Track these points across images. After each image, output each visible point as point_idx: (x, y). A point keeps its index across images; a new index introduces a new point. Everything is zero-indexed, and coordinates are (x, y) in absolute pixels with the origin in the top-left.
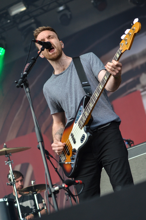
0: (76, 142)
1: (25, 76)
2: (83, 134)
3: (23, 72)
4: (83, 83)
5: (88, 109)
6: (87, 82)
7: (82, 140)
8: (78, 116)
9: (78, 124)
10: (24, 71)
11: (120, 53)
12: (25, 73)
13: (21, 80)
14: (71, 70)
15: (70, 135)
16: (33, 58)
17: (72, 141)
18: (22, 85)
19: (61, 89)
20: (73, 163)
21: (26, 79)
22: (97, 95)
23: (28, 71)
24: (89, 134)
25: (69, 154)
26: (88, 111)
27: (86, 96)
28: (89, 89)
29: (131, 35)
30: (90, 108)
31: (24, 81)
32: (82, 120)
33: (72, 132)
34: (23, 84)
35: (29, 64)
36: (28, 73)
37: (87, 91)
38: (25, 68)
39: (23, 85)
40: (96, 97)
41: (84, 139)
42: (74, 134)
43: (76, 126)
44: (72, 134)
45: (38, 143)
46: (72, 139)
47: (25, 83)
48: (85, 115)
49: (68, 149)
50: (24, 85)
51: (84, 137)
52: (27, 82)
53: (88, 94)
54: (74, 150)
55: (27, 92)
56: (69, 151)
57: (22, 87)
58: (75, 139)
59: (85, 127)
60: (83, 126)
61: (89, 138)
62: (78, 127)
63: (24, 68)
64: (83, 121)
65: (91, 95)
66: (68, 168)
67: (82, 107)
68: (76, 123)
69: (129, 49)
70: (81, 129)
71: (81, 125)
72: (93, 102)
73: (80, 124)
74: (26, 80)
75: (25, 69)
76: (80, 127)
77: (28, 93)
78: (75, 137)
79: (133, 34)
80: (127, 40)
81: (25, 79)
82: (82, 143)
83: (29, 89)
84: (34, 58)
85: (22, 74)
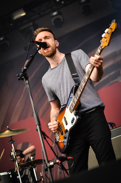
0: (67, 124)
1: (25, 70)
2: (73, 117)
3: (24, 67)
4: (73, 75)
5: (76, 96)
6: (76, 74)
7: (72, 122)
8: (69, 102)
9: (69, 109)
10: (25, 66)
11: (101, 49)
12: (25, 68)
13: (21, 73)
14: (63, 64)
15: (63, 118)
16: (31, 55)
17: (65, 123)
18: (22, 78)
19: (55, 80)
20: (65, 141)
21: (26, 73)
22: (84, 84)
23: (27, 66)
24: (78, 117)
25: (62, 134)
26: (77, 98)
27: (76, 85)
28: (78, 79)
29: (109, 33)
30: (78, 95)
31: (24, 74)
32: (72, 105)
33: (64, 116)
34: (23, 77)
35: (28, 60)
36: (28, 68)
37: (76, 81)
38: (25, 63)
39: (23, 78)
40: (83, 86)
41: (74, 121)
42: (66, 117)
43: (67, 110)
44: (65, 117)
45: (36, 126)
46: (64, 121)
47: (25, 76)
48: (74, 101)
49: (61, 130)
50: (25, 78)
51: (73, 119)
52: (27, 75)
53: (77, 83)
54: (66, 131)
56: (62, 131)
57: (23, 79)
58: (67, 122)
59: (75, 111)
60: (73, 110)
61: (78, 120)
62: (69, 111)
63: (24, 64)
64: (73, 107)
65: (79, 84)
66: (62, 145)
67: (72, 94)
68: (67, 108)
69: (108, 45)
70: (72, 113)
71: (71, 110)
72: (81, 90)
73: (70, 108)
74: (26, 74)
75: (25, 65)
76: (70, 111)
77: (28, 85)
78: (66, 119)
79: (111, 32)
80: (106, 38)
82: (72, 124)
83: (28, 81)
84: (33, 56)
85: (22, 69)
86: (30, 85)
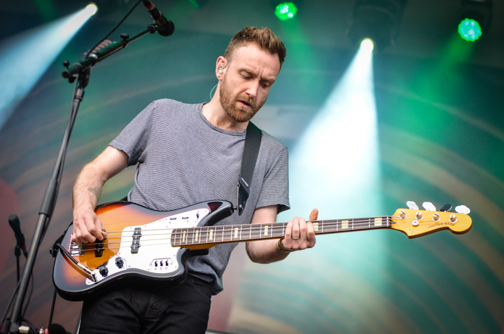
1: (93, 62)
3: (91, 52)
10: (94, 51)
12: (94, 56)
13: (79, 64)
16: (125, 34)
18: (74, 75)
21: (89, 69)
23: (101, 56)
31: (83, 70)
34: (76, 76)
35: (110, 42)
36: (99, 61)
38: (100, 45)
39: (75, 78)
47: (82, 75)
50: (79, 79)
52: (87, 76)
55: (75, 98)
57: (71, 80)
63: (97, 46)
74: (88, 72)
75: (97, 49)
77: (77, 100)
81: (87, 68)
83: (83, 93)
84: (128, 37)
85: (86, 54)
86: (81, 103)
